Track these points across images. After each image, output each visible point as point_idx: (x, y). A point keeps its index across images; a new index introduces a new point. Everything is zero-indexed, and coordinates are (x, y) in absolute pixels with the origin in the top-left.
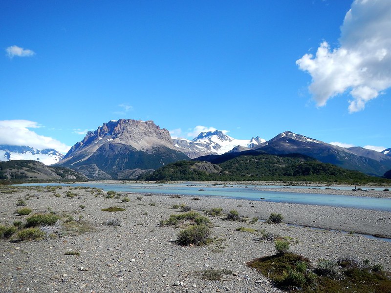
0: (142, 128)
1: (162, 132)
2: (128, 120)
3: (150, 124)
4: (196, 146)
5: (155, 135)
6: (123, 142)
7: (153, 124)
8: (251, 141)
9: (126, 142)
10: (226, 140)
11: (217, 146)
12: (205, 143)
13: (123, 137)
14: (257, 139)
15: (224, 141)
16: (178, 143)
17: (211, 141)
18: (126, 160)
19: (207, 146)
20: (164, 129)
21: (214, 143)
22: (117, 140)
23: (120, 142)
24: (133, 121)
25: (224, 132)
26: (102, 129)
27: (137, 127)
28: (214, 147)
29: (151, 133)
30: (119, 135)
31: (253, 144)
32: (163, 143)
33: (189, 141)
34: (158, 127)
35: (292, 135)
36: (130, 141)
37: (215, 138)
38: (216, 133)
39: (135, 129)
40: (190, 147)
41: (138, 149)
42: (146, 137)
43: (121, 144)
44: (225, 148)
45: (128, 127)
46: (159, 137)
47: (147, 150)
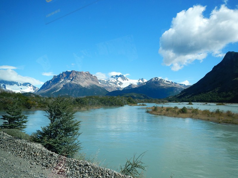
0: (84, 76)
1: (94, 77)
2: (78, 72)
3: (88, 74)
4: (110, 83)
5: (91, 79)
6: (76, 83)
7: (89, 74)
8: (139, 81)
9: (77, 83)
10: (125, 80)
11: (121, 83)
12: (114, 82)
13: (76, 80)
14: (142, 80)
15: (124, 81)
16: (100, 82)
17: (117, 81)
18: (78, 92)
19: (115, 83)
20: (95, 76)
21: (119, 81)
22: (73, 82)
23: (74, 83)
24: (80, 72)
25: (125, 76)
26: (62, 74)
27: (82, 75)
28: (119, 84)
29: (88, 78)
30: (74, 79)
31: (140, 83)
32: (94, 83)
33: (106, 81)
34: (92, 75)
35: (158, 79)
36: (79, 82)
37: (120, 79)
38: (120, 76)
39: (81, 76)
40: (106, 84)
41: (83, 86)
42: (86, 80)
43: (75, 84)
44: (125, 84)
45: (78, 76)
46: (92, 80)
47: (88, 87)
